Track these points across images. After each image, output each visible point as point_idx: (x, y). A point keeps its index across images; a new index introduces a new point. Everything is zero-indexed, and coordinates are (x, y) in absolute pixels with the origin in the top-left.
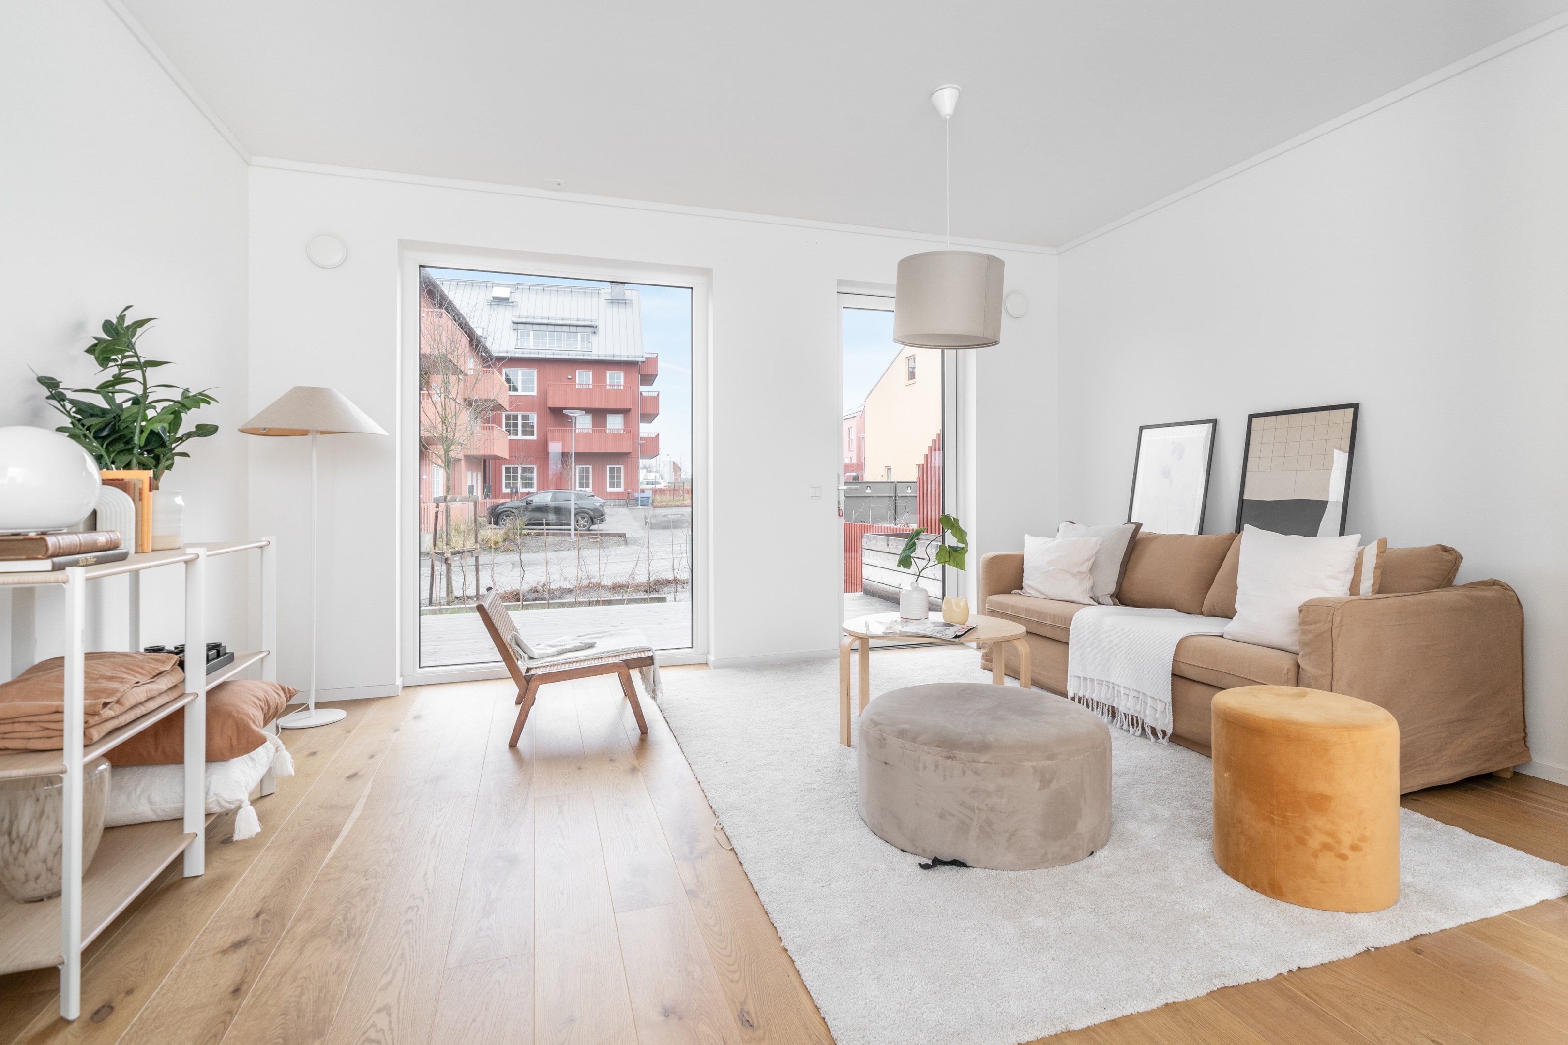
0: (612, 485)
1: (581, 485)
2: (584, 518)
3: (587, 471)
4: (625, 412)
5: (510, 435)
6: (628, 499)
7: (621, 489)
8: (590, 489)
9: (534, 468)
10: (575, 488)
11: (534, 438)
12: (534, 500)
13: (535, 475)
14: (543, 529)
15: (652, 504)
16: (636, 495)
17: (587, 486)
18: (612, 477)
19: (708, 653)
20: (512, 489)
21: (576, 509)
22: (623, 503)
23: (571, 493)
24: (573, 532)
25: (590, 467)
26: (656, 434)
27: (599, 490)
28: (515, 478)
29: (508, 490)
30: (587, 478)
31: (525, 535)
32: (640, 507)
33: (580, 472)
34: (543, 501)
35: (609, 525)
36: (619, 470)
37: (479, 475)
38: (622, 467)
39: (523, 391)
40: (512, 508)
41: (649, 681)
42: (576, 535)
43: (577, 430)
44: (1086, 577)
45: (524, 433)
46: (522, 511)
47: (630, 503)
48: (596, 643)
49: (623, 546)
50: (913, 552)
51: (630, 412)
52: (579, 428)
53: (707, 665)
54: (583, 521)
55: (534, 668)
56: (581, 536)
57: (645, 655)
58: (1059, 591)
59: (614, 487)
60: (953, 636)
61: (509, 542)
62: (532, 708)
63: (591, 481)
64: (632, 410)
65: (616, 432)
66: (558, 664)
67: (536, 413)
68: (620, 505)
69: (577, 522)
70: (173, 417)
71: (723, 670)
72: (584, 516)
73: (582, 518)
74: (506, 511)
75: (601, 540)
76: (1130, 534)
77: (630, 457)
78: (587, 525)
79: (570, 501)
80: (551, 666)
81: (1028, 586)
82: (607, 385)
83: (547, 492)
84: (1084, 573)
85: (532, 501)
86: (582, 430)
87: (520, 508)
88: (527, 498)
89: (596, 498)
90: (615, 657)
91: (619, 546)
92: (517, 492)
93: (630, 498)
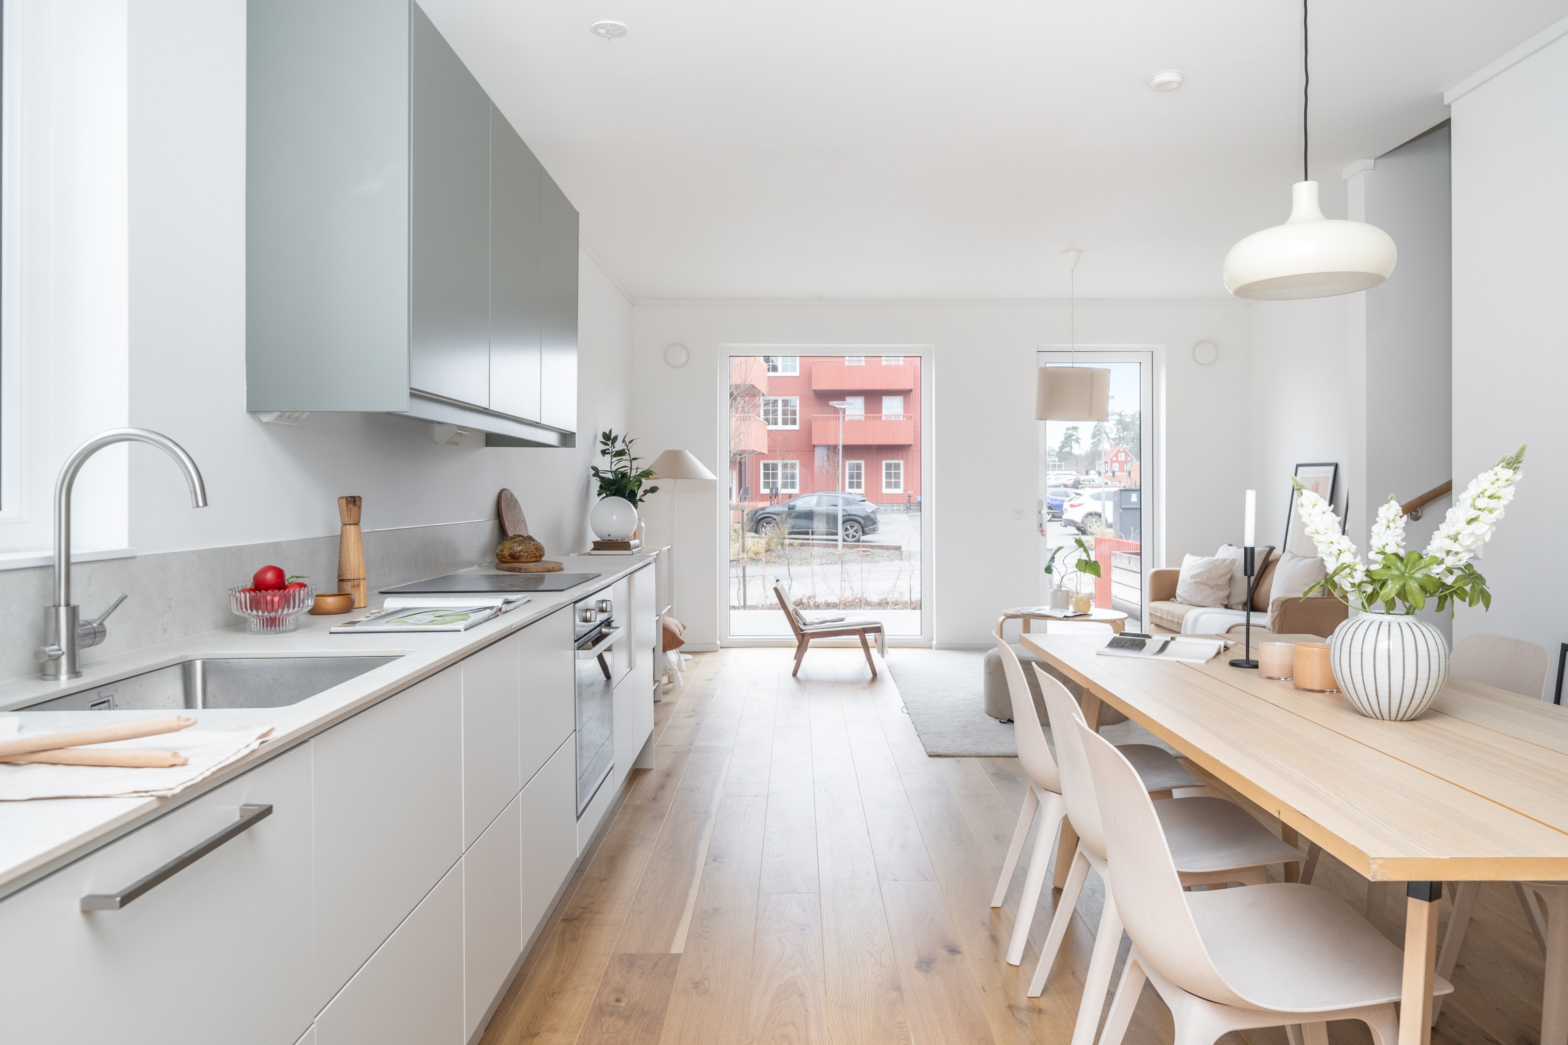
0: (889, 485)
1: (851, 486)
2: (853, 527)
3: (859, 467)
4: (905, 393)
5: (769, 424)
7: (900, 491)
8: (862, 491)
9: (796, 464)
10: (843, 490)
11: (796, 427)
12: (797, 506)
13: (797, 472)
14: (809, 539)
17: (859, 486)
18: (888, 475)
19: (933, 640)
20: (771, 490)
21: (844, 516)
22: (902, 508)
23: (838, 497)
24: (840, 543)
25: (862, 462)
27: (872, 493)
28: (775, 476)
29: (767, 491)
30: (859, 476)
31: (787, 545)
33: (850, 469)
34: (806, 506)
35: (883, 534)
36: (897, 466)
37: (734, 473)
38: (901, 462)
39: (783, 371)
40: (774, 514)
41: (878, 643)
42: (844, 546)
43: (846, 418)
44: (1223, 589)
45: (785, 422)
46: (784, 517)
47: (912, 507)
48: (845, 618)
49: (898, 561)
50: (1054, 562)
51: (912, 394)
52: (848, 416)
53: (931, 648)
54: (851, 530)
55: (808, 630)
56: (849, 548)
57: (877, 625)
58: (1198, 599)
59: (892, 488)
60: (1063, 616)
61: (771, 552)
62: (805, 653)
63: (863, 480)
64: (914, 391)
65: (893, 419)
66: (821, 628)
67: (798, 397)
68: (900, 510)
69: (846, 531)
70: (639, 483)
71: (941, 651)
72: (853, 525)
73: (852, 527)
74: (767, 517)
75: (872, 553)
76: (1264, 556)
77: (912, 449)
78: (857, 535)
79: (837, 506)
80: (817, 629)
81: (1178, 595)
82: (883, 361)
83: (812, 494)
84: (1221, 585)
85: (795, 506)
86: (852, 417)
87: (781, 514)
88: (789, 502)
89: (866, 502)
90: (857, 626)
91: (893, 561)
92: (778, 493)
93: (911, 502)
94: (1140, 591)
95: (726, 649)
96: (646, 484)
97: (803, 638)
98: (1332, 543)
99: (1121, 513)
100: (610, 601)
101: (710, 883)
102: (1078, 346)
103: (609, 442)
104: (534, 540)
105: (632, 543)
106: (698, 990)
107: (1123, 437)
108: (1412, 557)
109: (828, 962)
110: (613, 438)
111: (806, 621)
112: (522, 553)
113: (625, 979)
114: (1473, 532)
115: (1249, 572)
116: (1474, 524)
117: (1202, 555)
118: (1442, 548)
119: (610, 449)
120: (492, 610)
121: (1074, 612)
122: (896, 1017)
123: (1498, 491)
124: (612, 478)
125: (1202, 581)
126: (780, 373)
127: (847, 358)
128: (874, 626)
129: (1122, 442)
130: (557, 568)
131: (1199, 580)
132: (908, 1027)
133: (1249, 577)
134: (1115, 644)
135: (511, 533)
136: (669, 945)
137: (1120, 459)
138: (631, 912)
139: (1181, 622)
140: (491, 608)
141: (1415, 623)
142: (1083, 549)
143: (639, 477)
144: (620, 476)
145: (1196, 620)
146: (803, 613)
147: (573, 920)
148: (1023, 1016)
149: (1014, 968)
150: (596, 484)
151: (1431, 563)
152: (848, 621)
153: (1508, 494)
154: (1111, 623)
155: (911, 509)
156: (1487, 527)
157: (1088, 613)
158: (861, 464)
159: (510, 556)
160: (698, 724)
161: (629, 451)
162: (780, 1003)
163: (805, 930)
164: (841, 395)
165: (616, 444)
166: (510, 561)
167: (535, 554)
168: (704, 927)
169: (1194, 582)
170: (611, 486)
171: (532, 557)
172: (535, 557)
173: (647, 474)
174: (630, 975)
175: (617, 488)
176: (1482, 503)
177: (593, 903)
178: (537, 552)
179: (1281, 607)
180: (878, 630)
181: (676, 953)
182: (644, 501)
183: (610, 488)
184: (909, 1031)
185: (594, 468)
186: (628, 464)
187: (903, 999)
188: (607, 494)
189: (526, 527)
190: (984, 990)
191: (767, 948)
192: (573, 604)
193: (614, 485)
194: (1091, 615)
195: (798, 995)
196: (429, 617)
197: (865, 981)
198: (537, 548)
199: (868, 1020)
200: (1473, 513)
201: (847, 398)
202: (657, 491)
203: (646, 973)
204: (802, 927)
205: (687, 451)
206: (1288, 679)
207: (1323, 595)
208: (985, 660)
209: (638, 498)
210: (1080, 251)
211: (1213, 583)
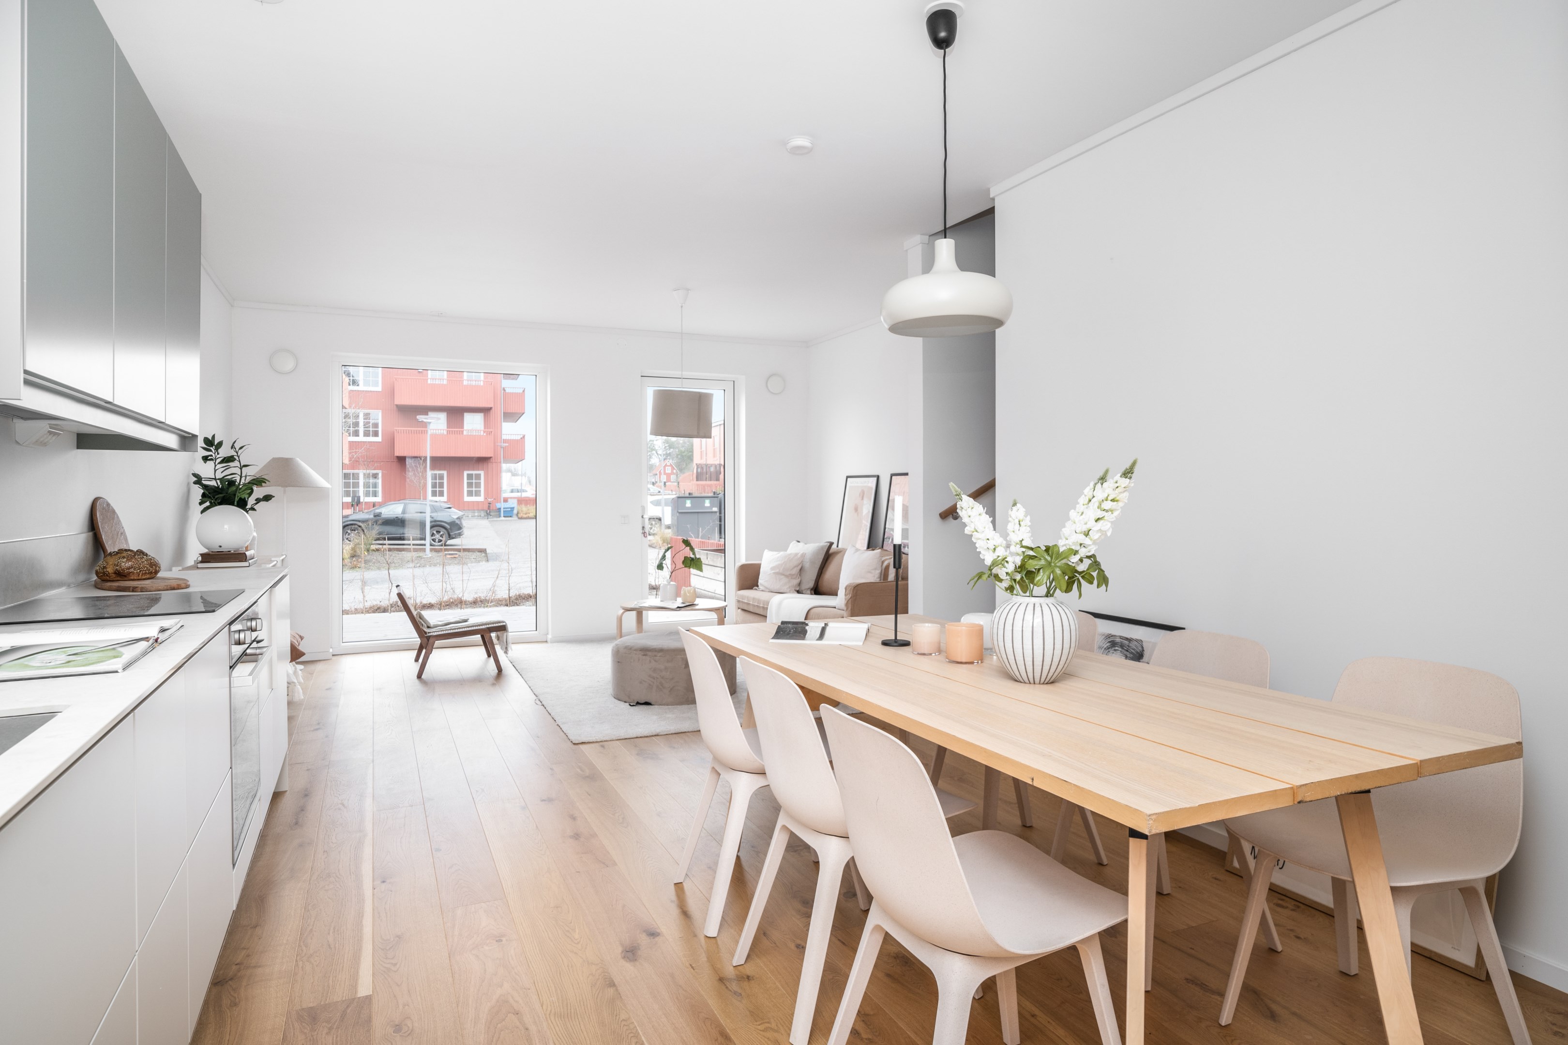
0: (470, 494)
1: (434, 494)
2: (440, 532)
3: (441, 477)
4: (486, 411)
5: (350, 436)
6: (490, 511)
7: (481, 499)
8: (445, 498)
9: (378, 474)
10: (429, 498)
11: (379, 439)
12: (383, 513)
13: (380, 481)
15: (517, 515)
16: (498, 505)
17: (441, 494)
18: (470, 485)
19: (548, 634)
20: (353, 498)
21: (431, 522)
22: (483, 514)
23: (426, 504)
24: (428, 547)
25: (445, 473)
26: (521, 436)
27: (456, 500)
28: (356, 485)
29: (350, 500)
30: (441, 485)
31: (374, 550)
32: (503, 518)
33: (432, 479)
34: (391, 513)
35: (468, 538)
36: (478, 477)
38: (482, 473)
39: (364, 385)
40: (359, 521)
41: (503, 642)
42: (431, 550)
43: (429, 432)
44: (796, 577)
45: (366, 434)
46: (370, 524)
47: (491, 514)
48: (468, 619)
49: (484, 562)
50: (665, 560)
51: (491, 411)
52: (431, 430)
53: (546, 642)
54: (438, 535)
55: (433, 632)
56: (436, 552)
57: (501, 624)
58: (776, 587)
59: (473, 496)
60: (676, 607)
61: (357, 558)
62: (431, 655)
63: (445, 489)
64: (493, 409)
65: (474, 434)
66: (446, 630)
67: (381, 411)
68: (481, 516)
69: (432, 536)
70: (250, 491)
71: (557, 643)
72: (439, 530)
73: (438, 532)
74: (355, 524)
75: (459, 556)
76: (825, 550)
77: (491, 461)
78: (444, 539)
79: (425, 513)
80: (441, 631)
81: (761, 584)
82: (465, 381)
83: (394, 502)
84: (794, 575)
85: (381, 513)
86: (435, 431)
87: (368, 521)
88: (375, 510)
89: (452, 509)
90: (482, 625)
91: (479, 563)
92: (359, 502)
93: (491, 509)
94: (724, 583)
95: (339, 656)
96: (259, 492)
97: (428, 641)
98: (988, 539)
99: (678, 516)
100: (260, 619)
101: (385, 908)
102: (686, 374)
103: (211, 448)
104: (147, 555)
105: (248, 553)
106: (400, 1033)
107: (670, 453)
108: (1055, 550)
109: (535, 971)
110: (217, 444)
111: (430, 624)
112: (132, 570)
113: (310, 1039)
114: (1100, 529)
115: (897, 566)
116: (1101, 522)
117: (778, 550)
118: (1077, 542)
119: (214, 455)
120: (148, 641)
121: (683, 603)
122: (619, 1015)
123: (1118, 496)
124: (217, 486)
125: (780, 573)
126: (361, 387)
127: (465, 374)
128: (499, 624)
129: (669, 457)
130: (183, 585)
131: (777, 571)
132: (633, 1023)
133: (897, 570)
134: (781, 633)
135: (110, 549)
136: (354, 987)
137: (667, 472)
138: (298, 958)
139: (766, 606)
140: (146, 639)
141: (1054, 603)
142: (689, 548)
143: (250, 485)
144: (227, 483)
145: (780, 604)
146: (426, 614)
147: (227, 981)
148: (734, 986)
149: (713, 939)
150: (198, 492)
151: (1070, 554)
152: (472, 621)
153: (1124, 497)
154: (716, 611)
155: (491, 515)
156: (1109, 525)
157: (695, 603)
158: (443, 474)
159: (115, 573)
160: (327, 737)
161: (239, 457)
162: (496, 1028)
163: (502, 941)
164: (425, 410)
165: (219, 450)
166: (115, 579)
167: (149, 570)
168: (389, 959)
169: (774, 573)
170: (217, 495)
171: (146, 573)
172: (148, 573)
173: (259, 482)
174: (316, 1033)
175: (224, 496)
176: (1108, 505)
177: (248, 956)
178: (152, 567)
179: (853, 591)
180: (502, 628)
181: (364, 995)
182: (256, 510)
183: (216, 497)
184: (636, 1027)
185: (195, 475)
186: (238, 471)
187: (620, 994)
188: (211, 502)
189: (126, 540)
190: (692, 967)
191: (466, 969)
192: (228, 626)
193: (221, 493)
194: (698, 605)
195: (514, 1014)
196: (62, 657)
197: (578, 983)
198: (151, 563)
199: (592, 1024)
200: (1100, 514)
201: (429, 413)
202: (271, 499)
203: (335, 1027)
204: (497, 939)
205: (298, 459)
206: (933, 655)
207: (880, 580)
208: (613, 650)
209: (249, 506)
210: (688, 290)
211: (788, 573)
